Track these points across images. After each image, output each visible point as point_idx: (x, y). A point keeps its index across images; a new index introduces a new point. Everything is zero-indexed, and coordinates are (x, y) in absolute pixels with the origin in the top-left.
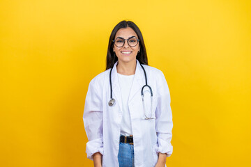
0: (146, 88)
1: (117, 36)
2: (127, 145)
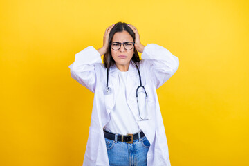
2: (124, 143)
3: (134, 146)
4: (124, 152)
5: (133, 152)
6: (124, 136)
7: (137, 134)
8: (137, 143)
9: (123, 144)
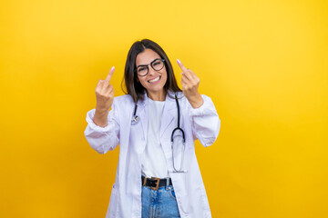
2: (146, 188)
5: (156, 201)
6: (148, 179)
7: (166, 180)
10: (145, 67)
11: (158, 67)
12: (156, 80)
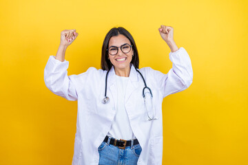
0: (146, 90)
1: (110, 45)
2: (116, 148)
3: (125, 152)
4: (114, 156)
5: (123, 157)
6: (117, 141)
7: (131, 141)
8: (128, 150)
9: (114, 148)
10: (116, 48)
11: (126, 51)
12: (122, 60)
